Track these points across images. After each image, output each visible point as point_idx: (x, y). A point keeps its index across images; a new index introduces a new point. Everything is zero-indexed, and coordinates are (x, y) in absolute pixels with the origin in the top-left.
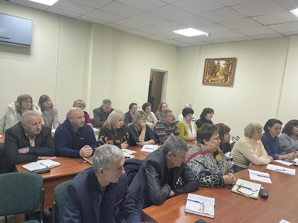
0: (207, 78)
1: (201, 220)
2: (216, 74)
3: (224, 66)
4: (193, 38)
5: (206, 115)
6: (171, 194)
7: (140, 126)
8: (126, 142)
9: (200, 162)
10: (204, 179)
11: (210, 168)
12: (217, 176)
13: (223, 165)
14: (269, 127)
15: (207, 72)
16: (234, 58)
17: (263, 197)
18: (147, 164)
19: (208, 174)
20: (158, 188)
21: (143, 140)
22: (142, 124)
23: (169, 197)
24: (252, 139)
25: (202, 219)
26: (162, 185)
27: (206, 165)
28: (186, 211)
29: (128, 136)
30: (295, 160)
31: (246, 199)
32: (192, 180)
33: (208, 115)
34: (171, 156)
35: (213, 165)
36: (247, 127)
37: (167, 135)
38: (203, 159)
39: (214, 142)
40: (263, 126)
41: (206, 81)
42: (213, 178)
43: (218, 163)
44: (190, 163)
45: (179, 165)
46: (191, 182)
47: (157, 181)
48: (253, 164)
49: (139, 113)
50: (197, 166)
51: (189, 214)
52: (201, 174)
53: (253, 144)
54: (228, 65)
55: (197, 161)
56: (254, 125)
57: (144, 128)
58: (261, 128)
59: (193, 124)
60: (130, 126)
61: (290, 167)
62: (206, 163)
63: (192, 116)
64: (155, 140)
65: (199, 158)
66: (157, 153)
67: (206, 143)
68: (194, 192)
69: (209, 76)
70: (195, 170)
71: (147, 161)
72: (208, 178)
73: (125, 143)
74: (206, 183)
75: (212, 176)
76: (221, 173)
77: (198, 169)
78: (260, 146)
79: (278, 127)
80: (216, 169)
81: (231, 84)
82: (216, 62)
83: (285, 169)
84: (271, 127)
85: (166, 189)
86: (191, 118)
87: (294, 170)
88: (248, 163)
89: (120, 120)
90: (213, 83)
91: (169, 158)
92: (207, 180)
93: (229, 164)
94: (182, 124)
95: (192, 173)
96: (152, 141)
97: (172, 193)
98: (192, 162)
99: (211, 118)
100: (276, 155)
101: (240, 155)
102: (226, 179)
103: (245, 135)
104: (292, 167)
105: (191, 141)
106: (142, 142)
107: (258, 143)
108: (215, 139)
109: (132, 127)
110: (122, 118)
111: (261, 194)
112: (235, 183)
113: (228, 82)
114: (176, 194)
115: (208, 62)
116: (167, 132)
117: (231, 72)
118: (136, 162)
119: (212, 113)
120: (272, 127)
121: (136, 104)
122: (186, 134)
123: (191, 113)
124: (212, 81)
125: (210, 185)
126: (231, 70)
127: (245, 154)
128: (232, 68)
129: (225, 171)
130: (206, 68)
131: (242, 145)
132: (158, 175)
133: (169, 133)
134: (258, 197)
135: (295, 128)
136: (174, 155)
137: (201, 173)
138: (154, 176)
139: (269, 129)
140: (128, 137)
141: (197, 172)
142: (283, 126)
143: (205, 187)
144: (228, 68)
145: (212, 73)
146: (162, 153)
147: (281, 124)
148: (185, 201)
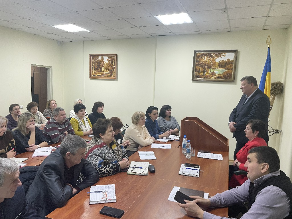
0: (93, 73)
1: (105, 207)
2: (101, 68)
3: (107, 61)
4: (74, 33)
5: (97, 109)
6: (73, 192)
7: (27, 129)
8: (13, 150)
9: (98, 154)
10: (103, 169)
11: (108, 158)
12: (114, 164)
13: (118, 152)
14: (149, 113)
15: (92, 67)
16: (116, 55)
17: (152, 172)
18: (44, 168)
19: (106, 163)
20: (60, 190)
21: (34, 144)
22: (30, 127)
23: (72, 196)
24: (138, 125)
25: (106, 205)
26: (63, 186)
27: (104, 157)
28: (91, 203)
29: (15, 142)
30: (170, 137)
31: (139, 177)
32: (92, 173)
33: (99, 108)
34: (70, 156)
35: (109, 155)
36: (133, 116)
37: (61, 134)
38: (101, 151)
39: (109, 135)
40: (145, 113)
41: (92, 76)
42: (111, 166)
43: (114, 152)
44: (89, 157)
45: (79, 162)
46: (91, 175)
47: (57, 183)
48: (141, 146)
49: (24, 115)
50: (96, 159)
51: (94, 205)
52: (100, 166)
53: (139, 130)
54: (111, 61)
55: (95, 154)
56: (139, 113)
57: (34, 131)
58: (144, 115)
59: (86, 119)
60: (14, 131)
61: (167, 143)
62: (104, 154)
63: (84, 111)
64: (48, 142)
65: (97, 151)
66: (54, 156)
67: (102, 137)
68: (95, 184)
69: (95, 71)
70: (95, 163)
71: (44, 166)
72: (107, 167)
73: (11, 151)
74: (106, 172)
75: (110, 165)
76: (117, 161)
77: (97, 162)
78: (145, 130)
79: (156, 112)
80: (113, 158)
81: (115, 78)
82: (100, 58)
83: (164, 145)
84: (150, 114)
85: (68, 189)
86: (84, 114)
87: (170, 145)
88: (138, 146)
89: (2, 126)
90: (100, 78)
91: (69, 158)
92: (106, 169)
93: (123, 151)
94: (74, 121)
95: (92, 166)
96: (44, 143)
97: (75, 190)
98: (90, 157)
99: (102, 111)
100: (157, 135)
101: (130, 140)
102: (122, 164)
103: (132, 123)
104: (169, 142)
105: (86, 136)
106: (32, 146)
107: (143, 128)
108: (110, 132)
109: (18, 131)
110: (4, 123)
111: (149, 170)
112: (129, 167)
113: (113, 76)
114: (79, 191)
115: (92, 58)
116: (60, 131)
117: (114, 67)
118: (30, 170)
119: (103, 106)
120: (152, 113)
121: (17, 105)
122: (80, 130)
123: (83, 109)
124: (98, 76)
125: (109, 173)
126: (114, 65)
127: (134, 139)
128: (115, 64)
129: (120, 158)
130: (91, 64)
131: (131, 131)
132: (58, 177)
133: (62, 131)
134: (148, 173)
135: (167, 111)
136: (73, 154)
137: (100, 164)
138: (54, 179)
139: (150, 115)
140: (14, 144)
141: (96, 165)
142: (159, 111)
143: (105, 176)
144: (111, 63)
145: (97, 68)
146: (59, 153)
147: (157, 109)
148: (88, 194)
